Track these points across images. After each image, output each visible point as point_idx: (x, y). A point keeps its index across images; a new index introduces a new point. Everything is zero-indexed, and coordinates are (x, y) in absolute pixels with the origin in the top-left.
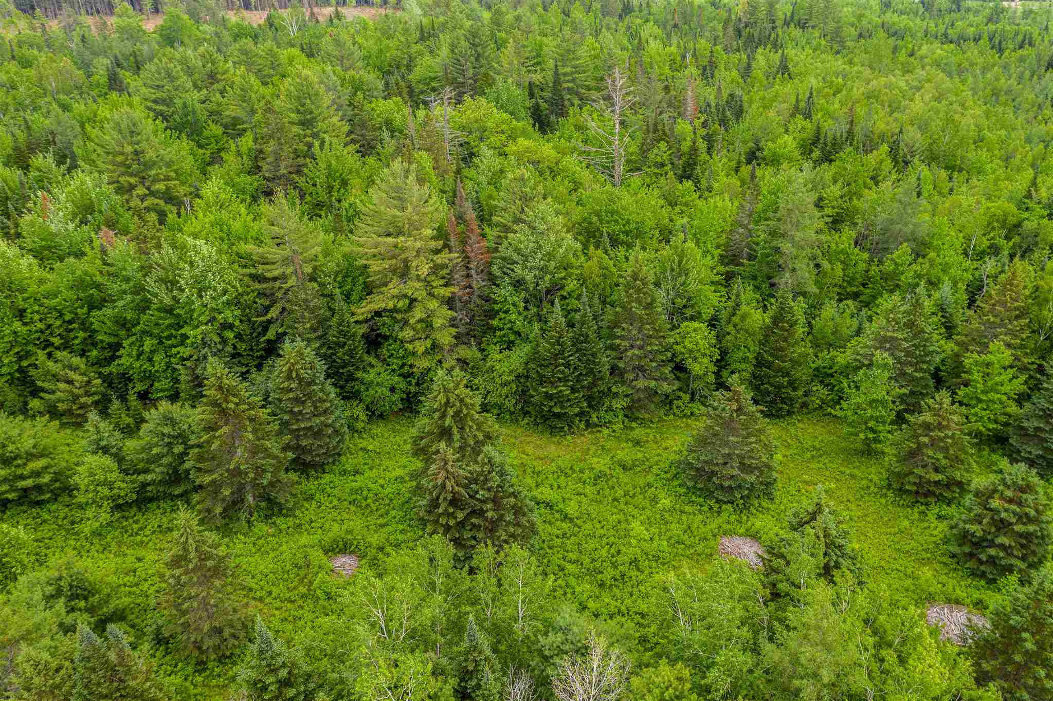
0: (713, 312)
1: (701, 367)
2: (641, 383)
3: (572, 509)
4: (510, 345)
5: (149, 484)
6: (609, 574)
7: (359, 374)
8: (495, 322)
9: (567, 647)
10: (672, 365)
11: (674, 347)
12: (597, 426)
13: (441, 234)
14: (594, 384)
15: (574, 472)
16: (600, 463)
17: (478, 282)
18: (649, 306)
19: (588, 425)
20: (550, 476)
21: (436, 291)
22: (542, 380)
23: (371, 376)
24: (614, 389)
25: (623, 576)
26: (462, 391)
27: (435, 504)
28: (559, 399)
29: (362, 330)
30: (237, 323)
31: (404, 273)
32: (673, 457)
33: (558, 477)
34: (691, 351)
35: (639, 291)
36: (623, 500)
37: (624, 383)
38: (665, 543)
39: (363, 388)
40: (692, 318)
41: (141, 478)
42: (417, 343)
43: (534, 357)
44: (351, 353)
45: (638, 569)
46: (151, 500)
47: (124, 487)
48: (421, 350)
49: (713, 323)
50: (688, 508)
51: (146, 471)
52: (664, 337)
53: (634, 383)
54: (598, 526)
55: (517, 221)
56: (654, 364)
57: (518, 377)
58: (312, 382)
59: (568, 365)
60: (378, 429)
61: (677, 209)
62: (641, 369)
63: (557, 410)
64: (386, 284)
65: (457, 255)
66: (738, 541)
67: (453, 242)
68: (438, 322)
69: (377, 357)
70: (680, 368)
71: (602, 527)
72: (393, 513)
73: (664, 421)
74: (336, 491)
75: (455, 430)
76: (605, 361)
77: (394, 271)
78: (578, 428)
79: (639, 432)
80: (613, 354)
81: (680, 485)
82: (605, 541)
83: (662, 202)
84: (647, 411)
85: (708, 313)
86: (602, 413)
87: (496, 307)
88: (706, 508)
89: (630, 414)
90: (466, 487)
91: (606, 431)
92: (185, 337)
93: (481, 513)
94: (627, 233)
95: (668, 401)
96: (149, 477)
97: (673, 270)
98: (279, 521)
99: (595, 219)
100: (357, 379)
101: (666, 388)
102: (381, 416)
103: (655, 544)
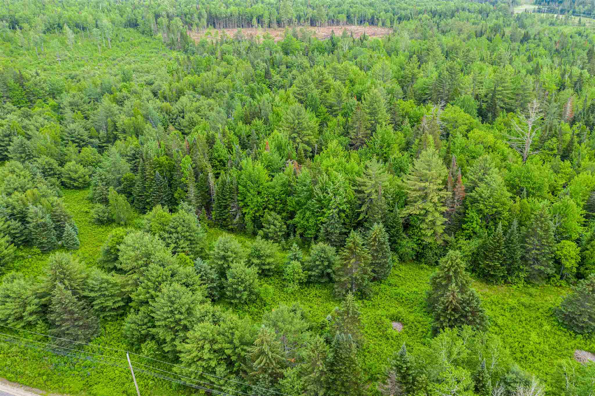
0: (578, 236)
1: (570, 264)
2: (537, 267)
3: (500, 321)
4: (469, 238)
5: (312, 276)
6: (519, 355)
7: (399, 241)
8: (464, 226)
9: (517, 380)
10: (554, 260)
11: (557, 252)
12: (509, 283)
13: (445, 183)
14: (512, 264)
15: (499, 304)
16: (512, 302)
17: (457, 206)
18: (546, 231)
19: (506, 282)
20: (488, 304)
21: (439, 209)
22: (486, 257)
23: (404, 242)
24: (521, 267)
25: (526, 358)
26: (458, 260)
27: (446, 309)
28: (494, 268)
29: (401, 221)
30: (348, 210)
31: (424, 198)
32: (550, 306)
33: (491, 305)
34: (565, 255)
35: (542, 223)
36: (524, 322)
37: (526, 265)
38: (547, 347)
39: (399, 248)
40: (567, 238)
41: (310, 273)
42: (427, 231)
43: (483, 246)
44: (397, 232)
45: (533, 356)
46: (311, 282)
47: (303, 276)
48: (429, 234)
49: (578, 241)
50: (559, 333)
51: (311, 270)
52: (551, 246)
53: (533, 266)
54: (512, 332)
55: (481, 180)
56: (545, 259)
57: (473, 253)
58: (384, 243)
59: (501, 253)
60: (403, 267)
61: (559, 175)
62: (537, 260)
63: (492, 273)
64: (415, 202)
65: (450, 193)
66: (584, 353)
67: (449, 186)
68: (439, 223)
69: (406, 234)
70: (558, 262)
71: (515, 333)
72: (416, 308)
73: (545, 286)
74: (388, 293)
75: (453, 278)
76: (519, 254)
77: (420, 196)
78: (500, 283)
79: (532, 290)
80: (524, 251)
81: (554, 320)
82: (516, 340)
83: (551, 171)
84: (538, 280)
85: (575, 236)
86: (514, 278)
87: (466, 219)
88: (568, 334)
89: (528, 281)
90: (460, 304)
91: (515, 287)
92: (324, 213)
93: (466, 317)
94: (533, 189)
95: (549, 277)
96: (313, 273)
97: (560, 213)
98: (365, 301)
99: (517, 180)
100: (397, 243)
101: (549, 271)
102: (404, 261)
103: (542, 346)
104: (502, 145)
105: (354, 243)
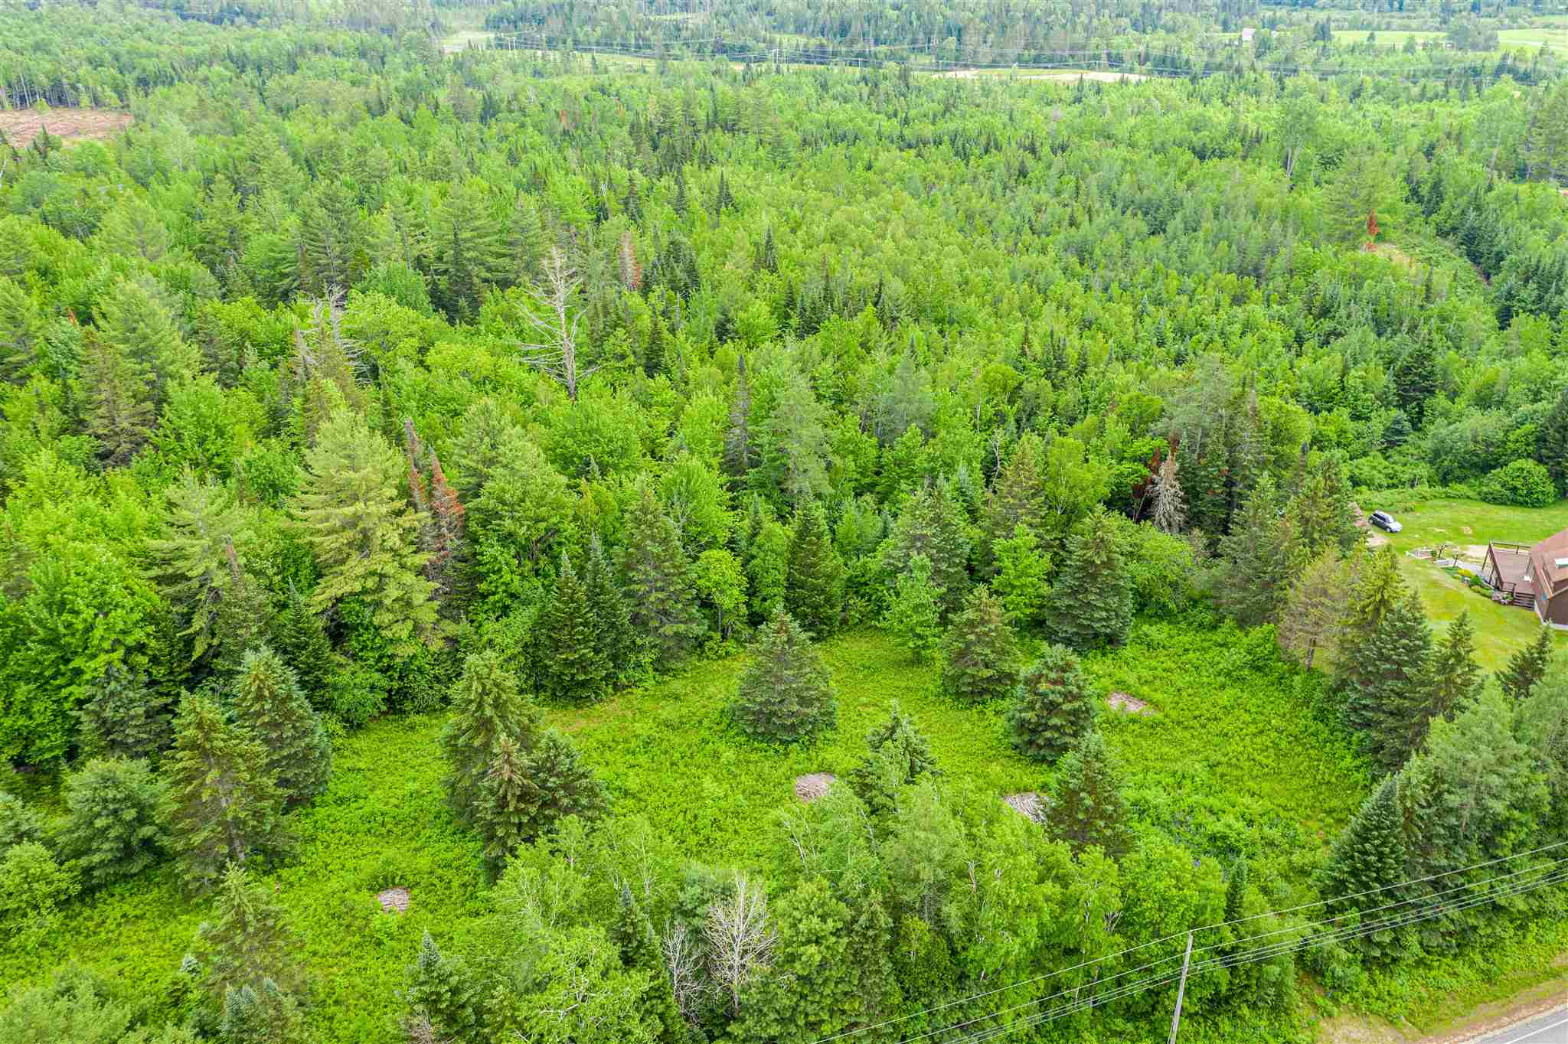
0: (729, 535)
1: (731, 599)
2: (669, 629)
3: (633, 783)
4: (505, 610)
5: (93, 868)
6: (692, 840)
7: (329, 679)
8: (482, 587)
9: (707, 895)
10: (698, 602)
11: (699, 582)
12: (625, 687)
13: (405, 492)
14: (616, 641)
15: (618, 743)
16: (643, 728)
17: (452, 542)
18: (665, 541)
19: (616, 687)
20: (594, 754)
21: (409, 561)
22: (557, 646)
23: (344, 677)
24: (639, 641)
25: (708, 840)
26: (497, 673)
27: (502, 803)
28: (583, 664)
29: (320, 623)
30: (153, 643)
31: (363, 545)
32: (720, 705)
33: (602, 753)
34: (717, 584)
35: (651, 526)
36: (681, 764)
37: (647, 632)
38: (741, 797)
39: (336, 695)
40: (709, 546)
41: (83, 862)
42: (396, 627)
43: (543, 621)
44: (317, 654)
45: (721, 830)
46: (99, 887)
47: (64, 880)
48: (404, 635)
49: (731, 545)
50: (753, 757)
51: (88, 851)
52: (684, 573)
53: (661, 631)
54: (665, 795)
55: (491, 462)
56: (680, 606)
57: (526, 646)
58: (289, 698)
59: (585, 624)
60: (360, 742)
61: (654, 411)
62: (666, 613)
63: (581, 677)
64: (343, 562)
65: (425, 514)
66: (812, 778)
67: (418, 497)
68: (419, 598)
69: (345, 653)
70: (707, 603)
71: (669, 796)
72: (428, 832)
73: (698, 667)
74: (341, 824)
75: (497, 720)
76: (625, 612)
77: (350, 544)
78: (606, 693)
79: (676, 685)
80: (633, 602)
81: (737, 734)
82: (677, 809)
83: (635, 405)
84: (679, 659)
85: (723, 536)
86: (630, 672)
87: (483, 569)
88: (772, 752)
89: (661, 667)
90: (533, 777)
91: (639, 692)
92: (78, 672)
93: (554, 803)
94: (611, 454)
95: (700, 644)
96: (96, 858)
97: (679, 494)
98: (284, 873)
99: (569, 442)
100: (326, 686)
101: (698, 629)
102: (359, 726)
103: (731, 800)
104: (512, 368)
105: (200, 726)
